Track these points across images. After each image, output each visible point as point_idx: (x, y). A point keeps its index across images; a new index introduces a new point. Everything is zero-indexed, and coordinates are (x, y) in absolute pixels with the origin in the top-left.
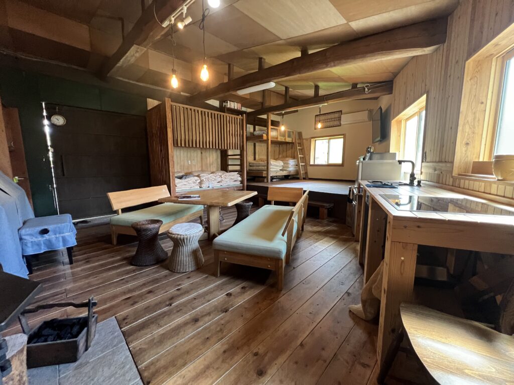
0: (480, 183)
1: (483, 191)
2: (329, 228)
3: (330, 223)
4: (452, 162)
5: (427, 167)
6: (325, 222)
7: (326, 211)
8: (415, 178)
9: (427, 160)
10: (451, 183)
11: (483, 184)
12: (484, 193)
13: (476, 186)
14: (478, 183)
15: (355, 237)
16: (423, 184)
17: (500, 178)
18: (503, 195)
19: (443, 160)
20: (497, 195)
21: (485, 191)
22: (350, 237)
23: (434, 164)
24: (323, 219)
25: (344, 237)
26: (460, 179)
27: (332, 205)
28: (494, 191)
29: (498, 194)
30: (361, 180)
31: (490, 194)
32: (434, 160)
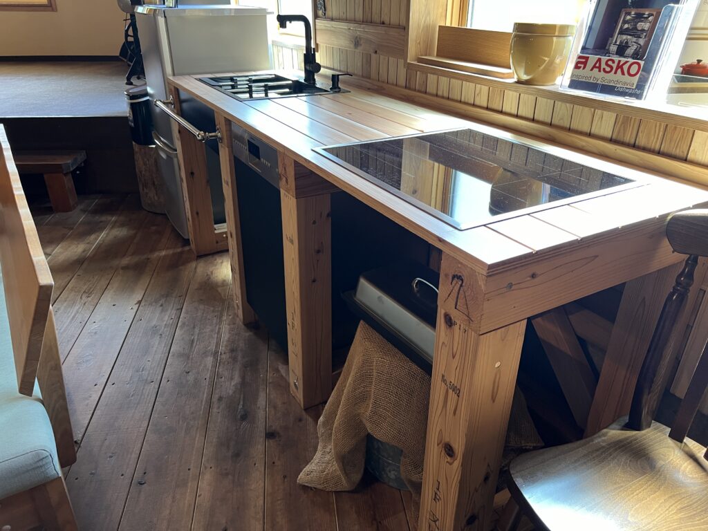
0: (478, 86)
1: (485, 105)
2: (103, 234)
3: (97, 218)
4: (404, 28)
5: (332, 32)
6: (79, 216)
7: (68, 182)
8: (318, 67)
9: (329, 13)
10: (402, 82)
11: (485, 89)
12: (487, 109)
13: (468, 91)
14: (472, 85)
15: (193, 246)
16: (345, 82)
17: (525, 77)
18: (549, 121)
19: (376, 18)
20: (517, 116)
21: (490, 106)
22: (179, 250)
23: (352, 26)
24: (67, 209)
25: (163, 253)
26: (425, 72)
27: (81, 157)
28: (510, 106)
29: (520, 113)
30: (174, 75)
31: (501, 112)
32: (350, 15)
